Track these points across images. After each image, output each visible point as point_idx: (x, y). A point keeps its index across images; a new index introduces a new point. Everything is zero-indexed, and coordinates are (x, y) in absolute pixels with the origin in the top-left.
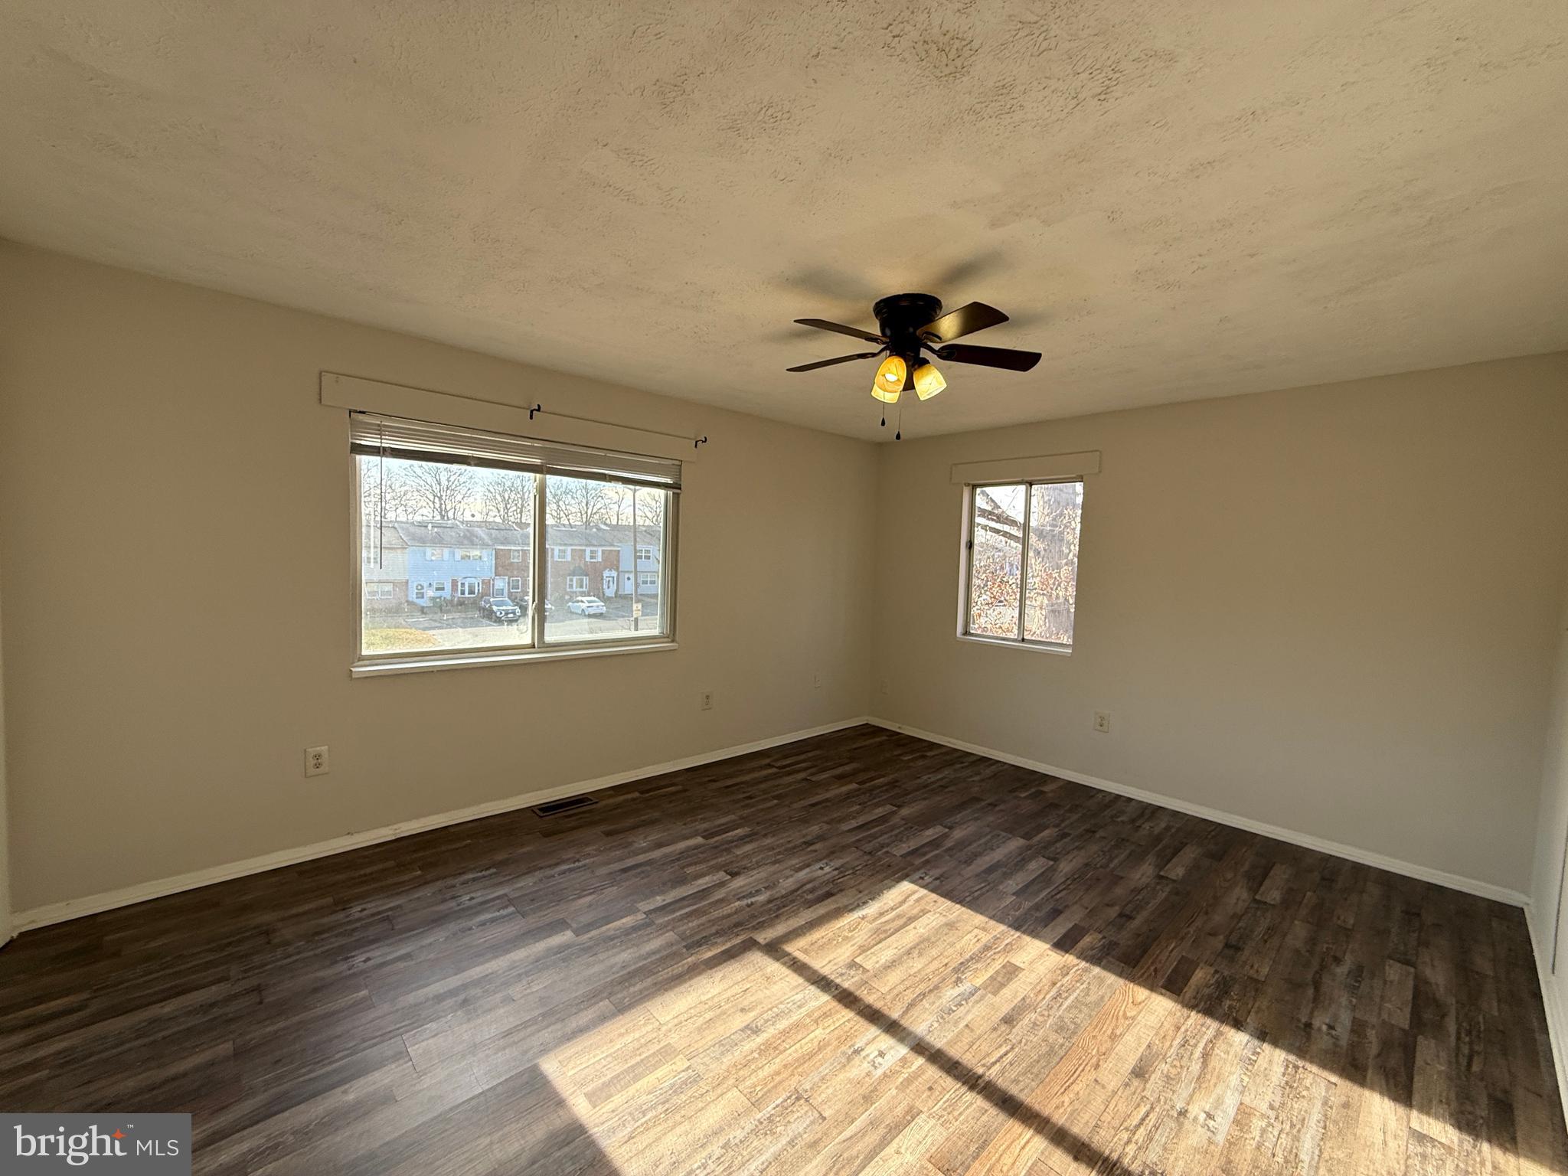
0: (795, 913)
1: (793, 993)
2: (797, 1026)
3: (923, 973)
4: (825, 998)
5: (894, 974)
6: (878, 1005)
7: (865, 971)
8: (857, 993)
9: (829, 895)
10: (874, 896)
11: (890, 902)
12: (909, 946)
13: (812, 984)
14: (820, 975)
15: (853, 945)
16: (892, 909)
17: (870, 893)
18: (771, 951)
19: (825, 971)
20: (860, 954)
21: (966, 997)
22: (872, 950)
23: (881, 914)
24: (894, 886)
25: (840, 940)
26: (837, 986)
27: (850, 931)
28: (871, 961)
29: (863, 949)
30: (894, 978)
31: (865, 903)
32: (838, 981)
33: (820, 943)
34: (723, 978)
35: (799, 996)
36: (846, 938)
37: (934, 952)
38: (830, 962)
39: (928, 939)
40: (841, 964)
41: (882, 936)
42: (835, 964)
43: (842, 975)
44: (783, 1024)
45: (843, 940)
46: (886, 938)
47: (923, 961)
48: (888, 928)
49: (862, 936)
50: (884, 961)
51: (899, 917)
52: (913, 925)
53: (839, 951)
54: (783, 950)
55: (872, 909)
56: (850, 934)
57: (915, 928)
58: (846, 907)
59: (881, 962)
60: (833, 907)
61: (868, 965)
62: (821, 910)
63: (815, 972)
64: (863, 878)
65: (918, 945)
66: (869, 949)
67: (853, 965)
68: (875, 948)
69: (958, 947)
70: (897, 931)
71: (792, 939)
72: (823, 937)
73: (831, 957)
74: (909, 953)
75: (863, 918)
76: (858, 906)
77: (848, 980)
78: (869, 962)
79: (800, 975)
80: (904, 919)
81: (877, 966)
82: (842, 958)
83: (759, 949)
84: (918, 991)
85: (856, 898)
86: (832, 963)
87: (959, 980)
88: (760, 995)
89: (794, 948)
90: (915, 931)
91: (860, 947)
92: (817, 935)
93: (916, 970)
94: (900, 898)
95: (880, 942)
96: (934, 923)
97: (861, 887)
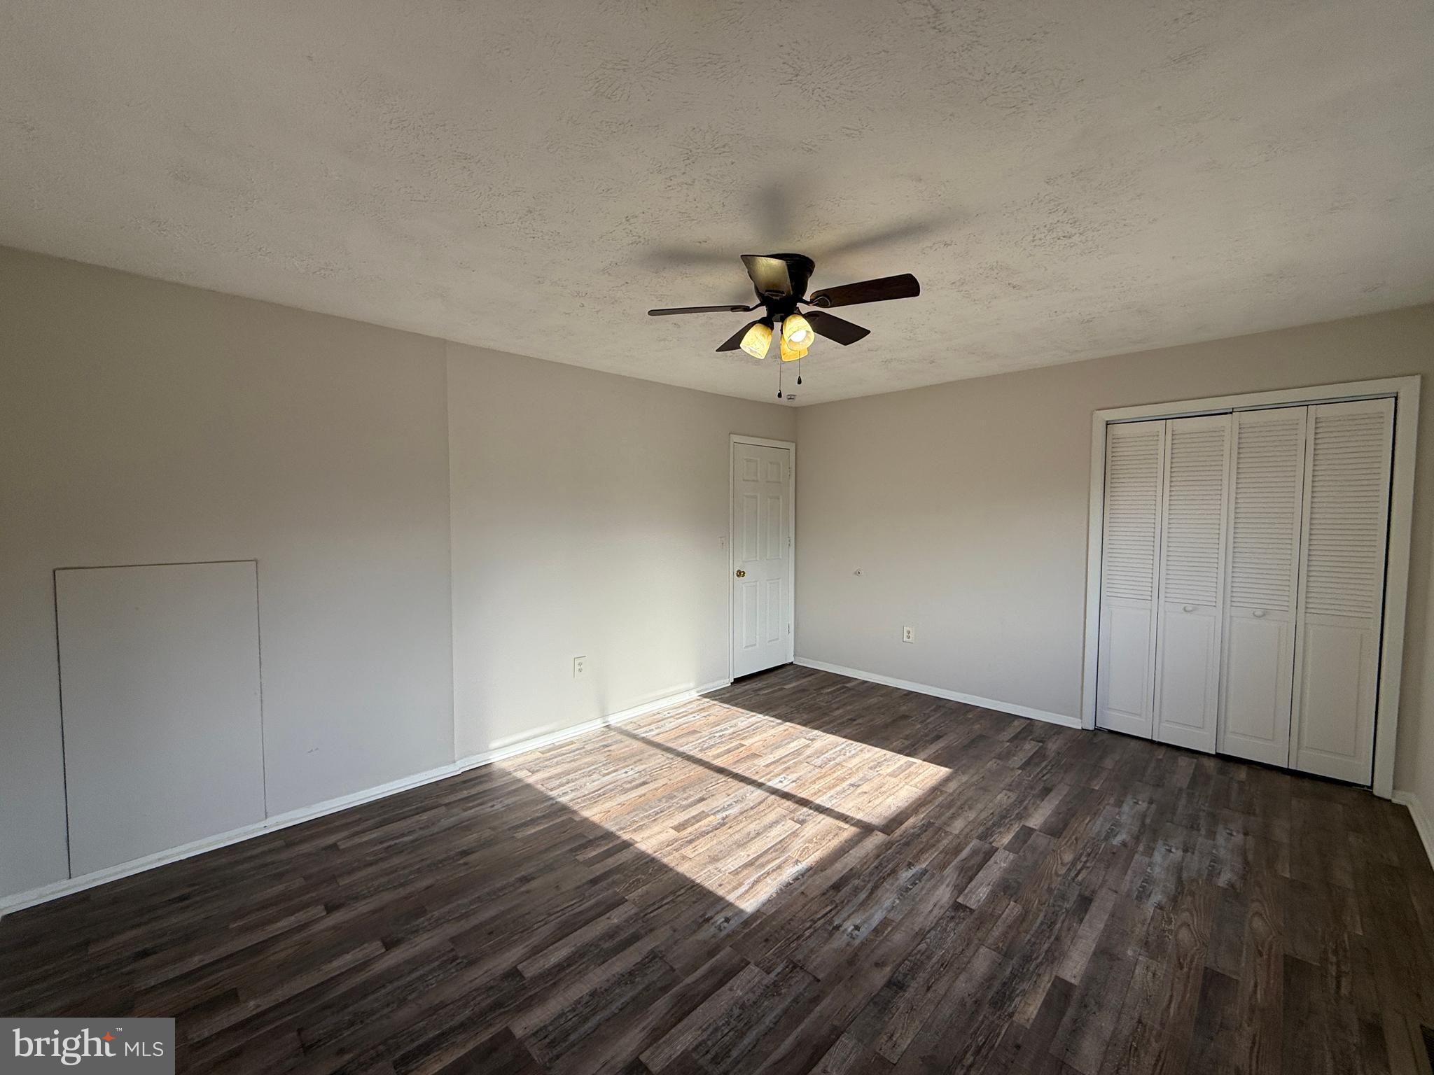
0: (864, 861)
1: (840, 802)
2: (830, 788)
3: (749, 821)
4: (818, 802)
5: (771, 819)
6: (783, 801)
7: (792, 819)
8: (797, 805)
9: (837, 887)
10: (787, 889)
11: (769, 881)
12: (756, 840)
13: (828, 808)
14: (824, 814)
15: (803, 836)
16: (768, 873)
17: (792, 892)
18: (867, 826)
19: (822, 816)
20: (797, 830)
21: (724, 809)
22: (787, 834)
23: (779, 867)
24: (764, 905)
25: (814, 839)
26: (811, 808)
27: (807, 848)
28: (788, 825)
29: (795, 834)
30: (772, 817)
31: (796, 879)
32: (811, 811)
33: (830, 836)
34: (890, 807)
35: (833, 802)
36: (810, 841)
37: (737, 836)
38: (819, 823)
39: (739, 846)
40: (810, 822)
41: (779, 846)
42: (815, 821)
43: (809, 815)
44: (838, 789)
45: (812, 840)
46: (776, 844)
47: (747, 830)
48: (774, 854)
49: (797, 844)
50: (778, 826)
51: (763, 866)
52: (750, 858)
53: (814, 831)
54: (858, 827)
55: (789, 872)
56: (807, 845)
57: (749, 855)
58: (815, 873)
59: (781, 825)
60: (829, 872)
61: (790, 823)
62: (840, 868)
63: (828, 815)
64: (801, 914)
65: (749, 841)
66: (790, 834)
67: (802, 822)
68: (785, 836)
69: (715, 842)
70: (766, 852)
71: (854, 836)
72: (830, 840)
73: (819, 826)
74: (758, 834)
75: (797, 861)
76: (803, 875)
77: (804, 812)
78: (790, 825)
79: (839, 813)
80: (757, 863)
81: (783, 823)
82: (810, 826)
83: (877, 827)
84: (755, 810)
85: (806, 885)
86: (817, 822)
87: (723, 819)
88: (860, 800)
89: (849, 831)
90: (749, 852)
91: (797, 835)
92: (835, 843)
93: (754, 823)
94: (758, 887)
95: (781, 841)
96: (729, 861)
97: (802, 900)
